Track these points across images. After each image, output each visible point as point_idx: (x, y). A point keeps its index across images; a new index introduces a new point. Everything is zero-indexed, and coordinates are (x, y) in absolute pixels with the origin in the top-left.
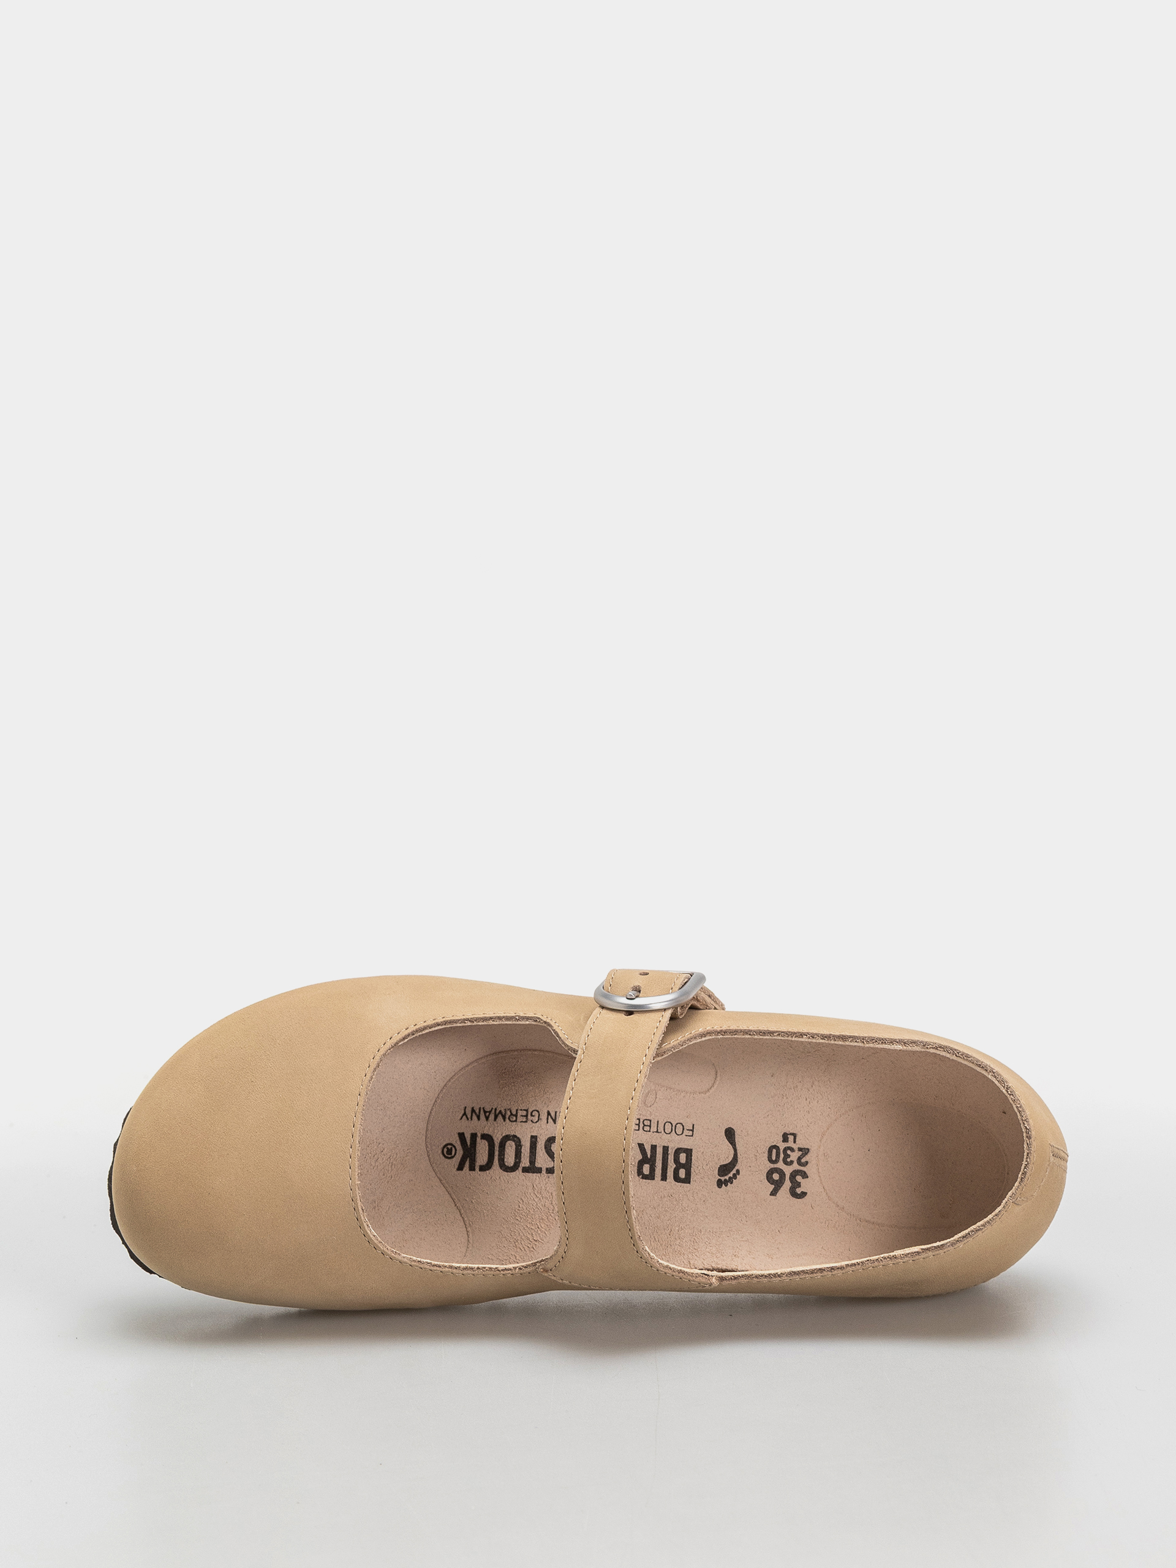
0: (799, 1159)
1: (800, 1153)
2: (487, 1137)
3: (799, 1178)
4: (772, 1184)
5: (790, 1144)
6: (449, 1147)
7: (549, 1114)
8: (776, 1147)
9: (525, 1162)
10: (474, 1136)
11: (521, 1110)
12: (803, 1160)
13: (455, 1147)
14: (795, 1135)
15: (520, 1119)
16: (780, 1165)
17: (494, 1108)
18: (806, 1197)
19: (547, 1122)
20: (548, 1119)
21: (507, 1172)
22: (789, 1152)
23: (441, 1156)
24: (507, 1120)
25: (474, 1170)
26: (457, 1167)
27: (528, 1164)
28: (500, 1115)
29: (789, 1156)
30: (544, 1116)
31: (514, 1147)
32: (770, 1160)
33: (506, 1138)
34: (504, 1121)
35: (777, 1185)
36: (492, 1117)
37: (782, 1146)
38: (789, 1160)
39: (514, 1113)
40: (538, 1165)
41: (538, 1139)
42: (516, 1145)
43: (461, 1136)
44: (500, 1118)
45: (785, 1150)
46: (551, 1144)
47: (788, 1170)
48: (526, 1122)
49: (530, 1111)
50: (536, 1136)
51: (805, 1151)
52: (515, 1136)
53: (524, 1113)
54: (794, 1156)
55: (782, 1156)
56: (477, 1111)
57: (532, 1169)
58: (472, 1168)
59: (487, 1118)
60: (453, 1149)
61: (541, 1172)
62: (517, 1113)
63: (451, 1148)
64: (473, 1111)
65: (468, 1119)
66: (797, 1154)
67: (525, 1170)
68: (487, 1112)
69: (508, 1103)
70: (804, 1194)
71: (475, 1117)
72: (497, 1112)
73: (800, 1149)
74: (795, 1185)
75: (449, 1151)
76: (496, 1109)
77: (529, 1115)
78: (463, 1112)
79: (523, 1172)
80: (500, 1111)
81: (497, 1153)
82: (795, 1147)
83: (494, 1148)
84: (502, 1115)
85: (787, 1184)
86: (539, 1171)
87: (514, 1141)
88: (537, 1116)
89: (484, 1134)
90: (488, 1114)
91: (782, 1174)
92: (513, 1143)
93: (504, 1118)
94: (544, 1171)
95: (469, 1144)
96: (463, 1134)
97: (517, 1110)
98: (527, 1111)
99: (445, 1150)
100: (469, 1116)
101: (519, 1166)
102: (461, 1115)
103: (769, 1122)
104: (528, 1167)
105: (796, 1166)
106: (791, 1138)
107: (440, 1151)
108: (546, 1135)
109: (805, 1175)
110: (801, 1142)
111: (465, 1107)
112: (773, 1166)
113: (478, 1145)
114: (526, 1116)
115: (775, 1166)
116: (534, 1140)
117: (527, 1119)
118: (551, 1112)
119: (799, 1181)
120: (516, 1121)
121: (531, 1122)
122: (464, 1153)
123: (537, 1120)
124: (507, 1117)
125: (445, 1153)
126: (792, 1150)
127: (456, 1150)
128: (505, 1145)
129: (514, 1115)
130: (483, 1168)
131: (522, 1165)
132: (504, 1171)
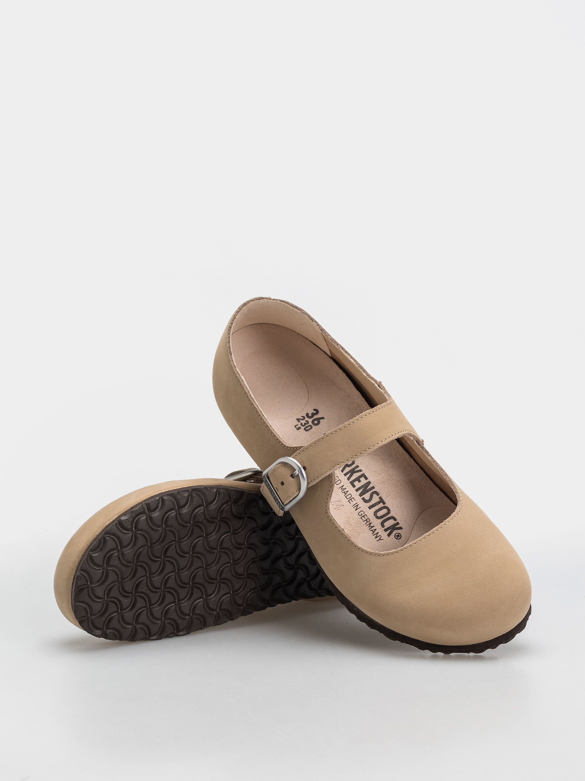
0: (302, 420)
1: (300, 421)
2: (382, 524)
3: (310, 415)
4: (320, 421)
5: (300, 425)
6: (396, 537)
7: (356, 510)
8: (305, 429)
9: (381, 505)
10: (386, 530)
11: (363, 520)
12: (302, 418)
13: (395, 535)
14: (295, 426)
15: (366, 518)
16: (310, 423)
17: (370, 530)
18: (315, 408)
19: (360, 507)
20: (359, 508)
21: (390, 510)
22: (303, 424)
23: (402, 538)
24: (370, 522)
25: (398, 522)
26: (402, 530)
27: (381, 504)
28: (371, 526)
29: (305, 423)
30: (359, 510)
31: (378, 512)
32: (311, 428)
33: (377, 518)
34: (371, 523)
35: (319, 420)
36: (373, 528)
37: (303, 428)
38: (306, 422)
39: (366, 521)
40: (379, 500)
41: (369, 506)
42: (377, 512)
43: (389, 535)
44: (372, 525)
45: (303, 426)
46: (367, 500)
47: (310, 420)
48: (366, 515)
49: (360, 517)
50: (368, 507)
51: (298, 420)
52: (374, 515)
53: (363, 518)
54: (303, 422)
55: (306, 425)
56: (375, 535)
57: (381, 501)
58: (398, 524)
59: (375, 530)
60: (396, 535)
61: (381, 497)
62: (365, 520)
63: (396, 536)
64: (376, 537)
65: (381, 537)
66: (301, 421)
67: (384, 503)
68: (373, 532)
69: (363, 526)
70: (314, 410)
71: (378, 535)
72: (370, 528)
73: (299, 422)
74: (313, 415)
75: (398, 536)
76: (369, 529)
77: (362, 516)
78: (380, 540)
79: (385, 504)
80: (369, 527)
81: (386, 517)
82: (299, 424)
83: (384, 520)
84: (370, 525)
85: (315, 417)
86: (380, 498)
87: (376, 514)
88: (360, 513)
89: (382, 527)
90: (374, 531)
91: (313, 422)
92: (377, 514)
93: (370, 524)
94: (379, 496)
95: (390, 530)
96: (388, 535)
97: (364, 521)
98: (361, 518)
99: (399, 538)
100: (379, 537)
101: (384, 506)
102: (381, 540)
103: (297, 437)
104: (382, 503)
105: (307, 419)
106: (297, 427)
107: (401, 540)
108: (365, 504)
109: (307, 415)
110: (296, 423)
111: (377, 541)
112: (313, 426)
113: (388, 526)
114: (363, 516)
115: (312, 425)
116: (370, 507)
117: (364, 515)
118: (355, 509)
119: (311, 414)
120: (368, 519)
121: (365, 513)
122: (394, 530)
123: (362, 512)
124: (369, 523)
125: (400, 537)
126: (301, 424)
127: (396, 534)
128: (380, 516)
129: (367, 521)
130: (395, 520)
131: (383, 505)
132: (390, 511)
